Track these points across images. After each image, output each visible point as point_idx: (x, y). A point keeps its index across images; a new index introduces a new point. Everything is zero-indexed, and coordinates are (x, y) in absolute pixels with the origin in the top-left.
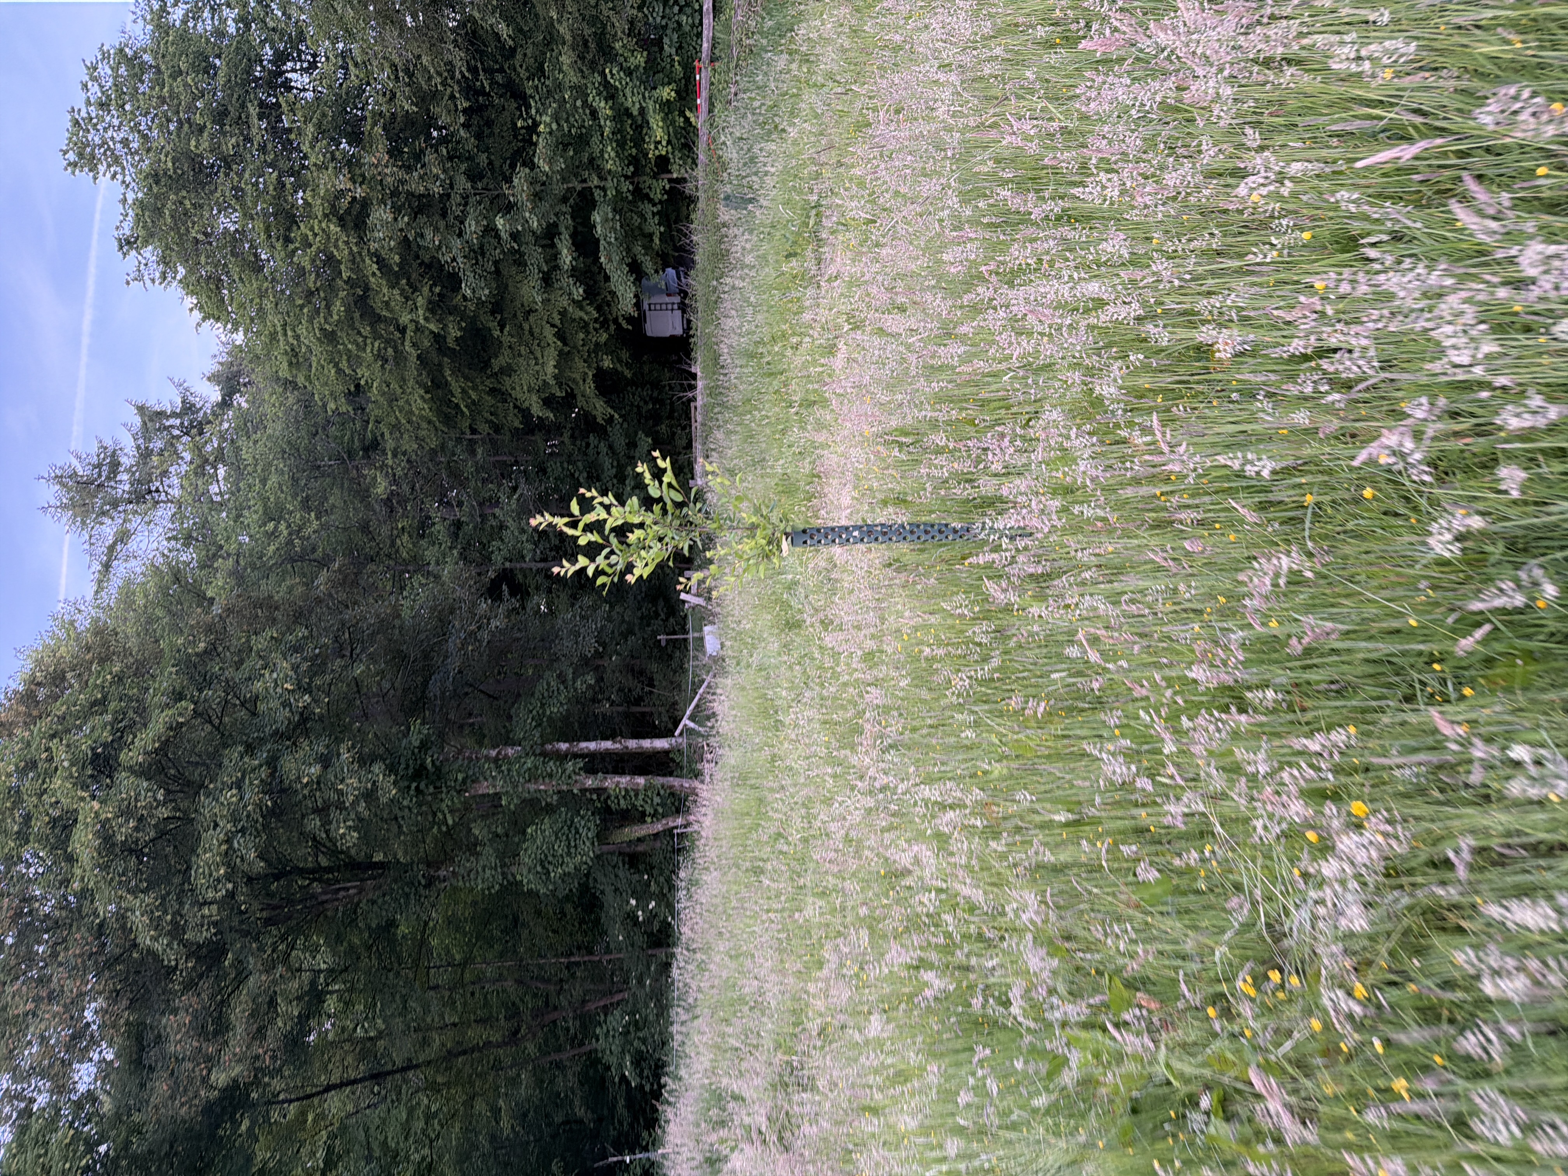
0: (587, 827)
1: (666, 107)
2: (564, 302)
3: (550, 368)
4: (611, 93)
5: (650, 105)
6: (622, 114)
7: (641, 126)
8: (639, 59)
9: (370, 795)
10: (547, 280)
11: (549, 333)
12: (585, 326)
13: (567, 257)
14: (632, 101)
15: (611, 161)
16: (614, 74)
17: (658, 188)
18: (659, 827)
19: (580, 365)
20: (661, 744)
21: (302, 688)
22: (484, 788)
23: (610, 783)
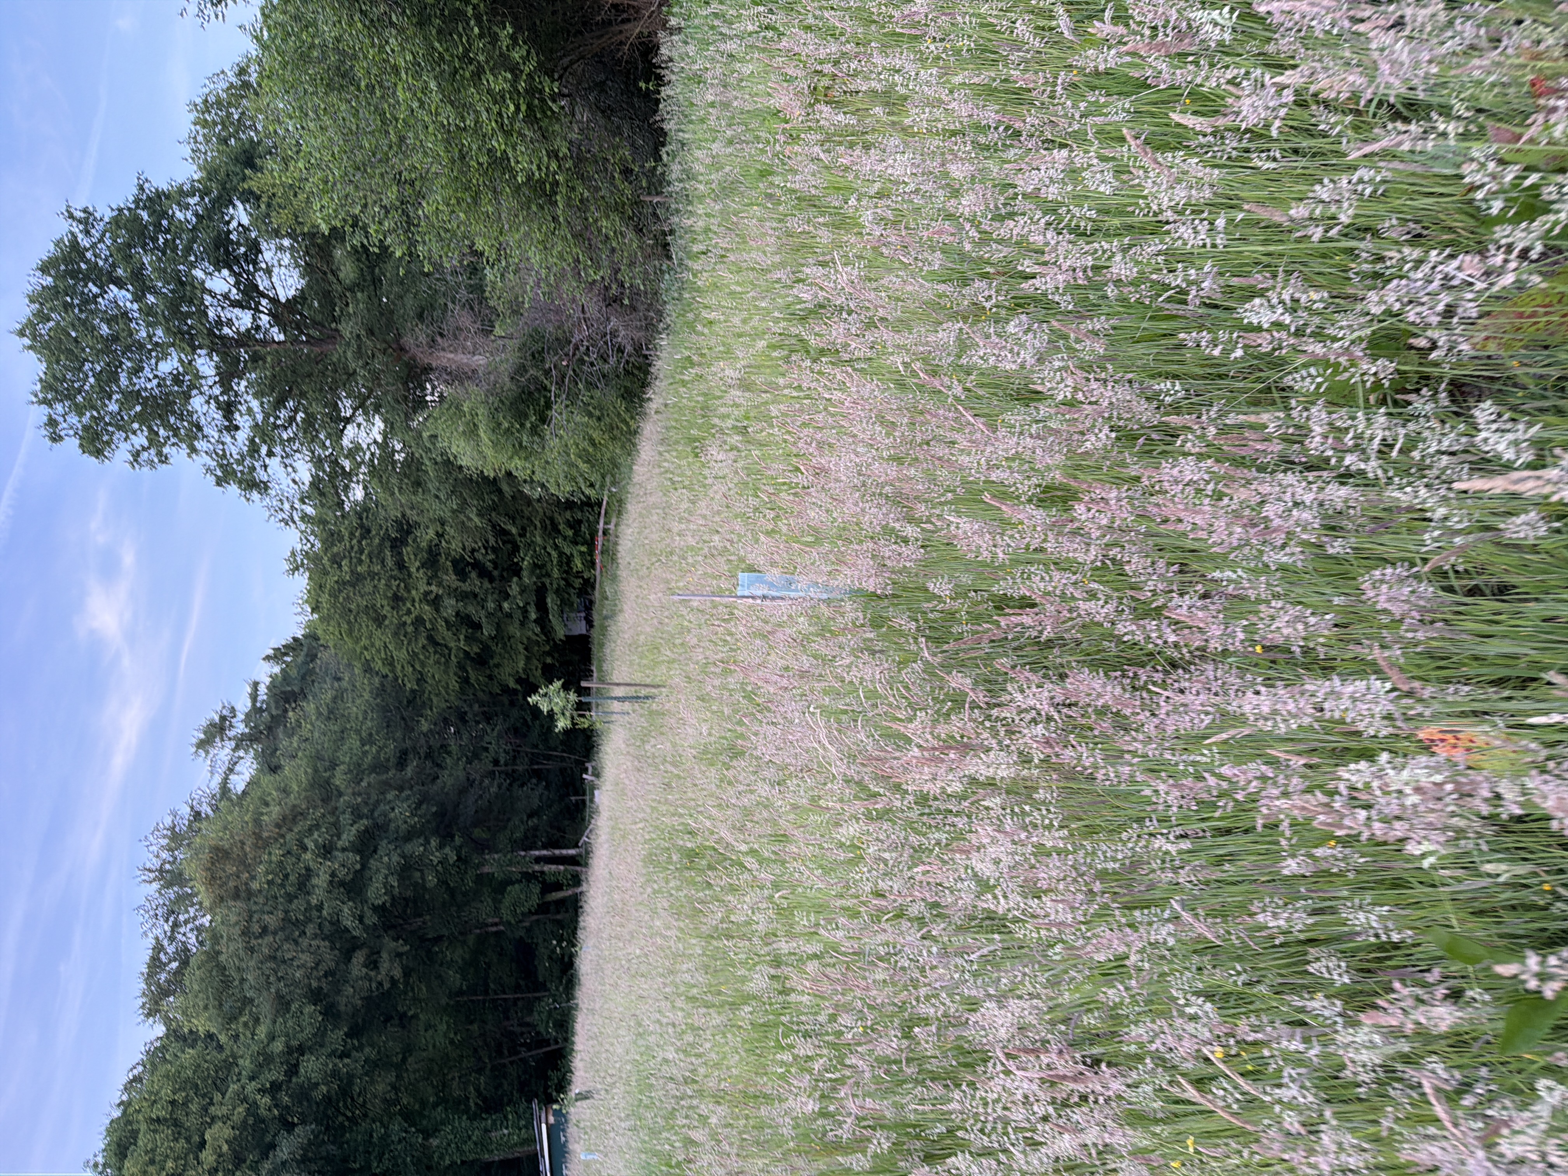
0: (536, 889)
1: (582, 553)
2: (530, 633)
4: (556, 547)
5: (575, 553)
6: (561, 554)
7: (569, 559)
8: (570, 533)
9: (445, 859)
10: (522, 624)
11: (521, 648)
12: (537, 643)
13: (533, 616)
14: (567, 551)
15: (556, 573)
16: (559, 541)
17: (578, 583)
18: (570, 892)
19: (535, 662)
20: (572, 852)
21: (413, 815)
22: (486, 869)
23: (546, 868)
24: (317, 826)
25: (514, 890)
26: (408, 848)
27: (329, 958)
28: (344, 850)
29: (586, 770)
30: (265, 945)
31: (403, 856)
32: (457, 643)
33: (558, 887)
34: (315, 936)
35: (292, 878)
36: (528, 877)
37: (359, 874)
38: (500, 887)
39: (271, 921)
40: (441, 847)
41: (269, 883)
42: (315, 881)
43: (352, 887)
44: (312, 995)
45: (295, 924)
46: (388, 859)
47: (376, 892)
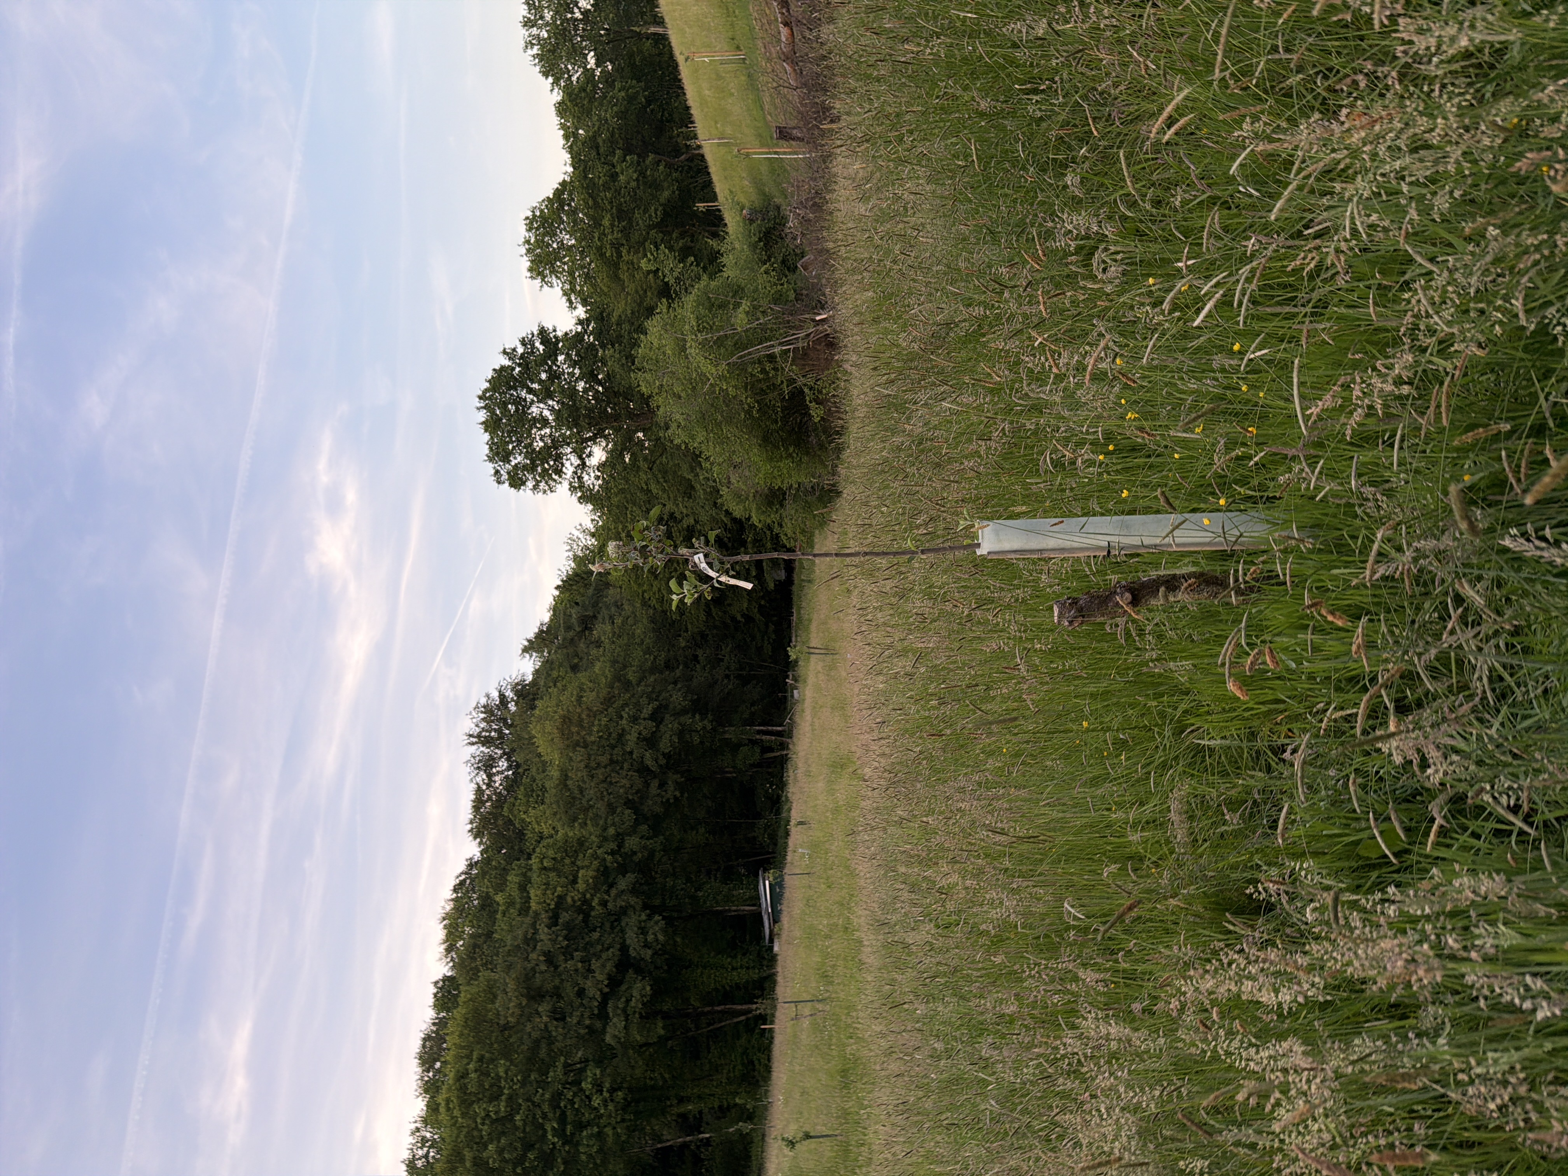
0: (757, 750)
3: (745, 605)
9: (704, 728)
18: (780, 755)
20: (781, 729)
21: (684, 700)
22: (727, 736)
23: (764, 737)
24: (627, 705)
25: (744, 749)
26: (682, 719)
27: (639, 783)
28: (645, 719)
29: (787, 677)
30: (600, 773)
31: (680, 724)
33: (771, 750)
34: (629, 770)
35: (614, 735)
36: (753, 742)
37: (654, 734)
38: (735, 747)
39: (604, 759)
40: (702, 720)
41: (600, 737)
42: (628, 737)
43: (651, 741)
44: (629, 804)
45: (617, 762)
46: (670, 726)
47: (665, 745)
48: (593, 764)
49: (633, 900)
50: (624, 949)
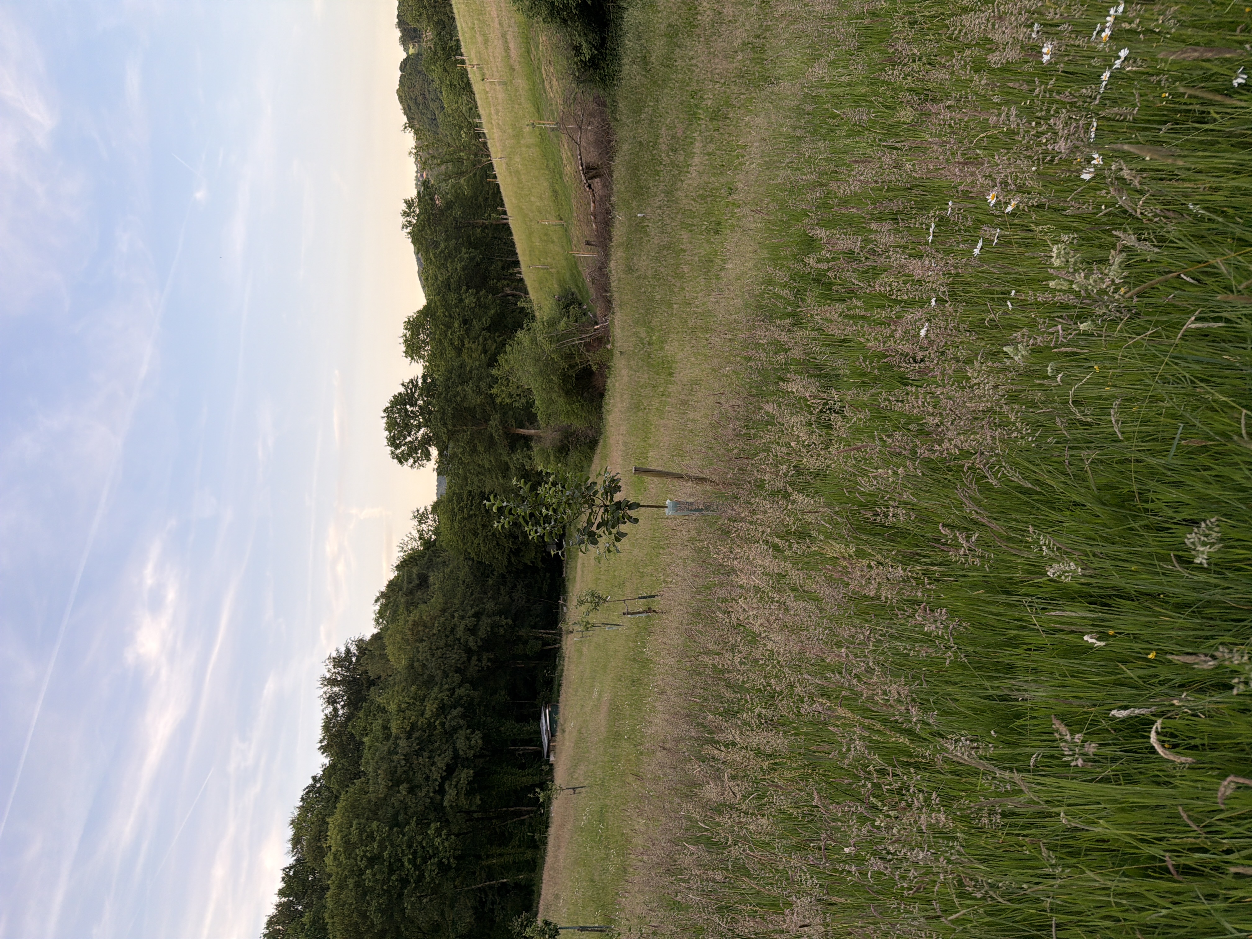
0: (540, 643)
20: (555, 633)
21: (494, 608)
22: (520, 633)
23: (544, 636)
25: (531, 643)
26: (493, 618)
27: (464, 656)
28: (469, 618)
29: (559, 599)
30: (439, 653)
31: (492, 621)
32: (509, 544)
33: (548, 644)
34: (458, 649)
35: (449, 629)
36: (537, 638)
37: (475, 626)
38: (526, 641)
39: (442, 643)
40: (506, 618)
41: (439, 631)
42: (458, 629)
43: (472, 631)
44: (458, 670)
45: (450, 646)
46: (486, 622)
47: (482, 633)
48: (434, 647)
49: (462, 722)
50: (455, 750)
